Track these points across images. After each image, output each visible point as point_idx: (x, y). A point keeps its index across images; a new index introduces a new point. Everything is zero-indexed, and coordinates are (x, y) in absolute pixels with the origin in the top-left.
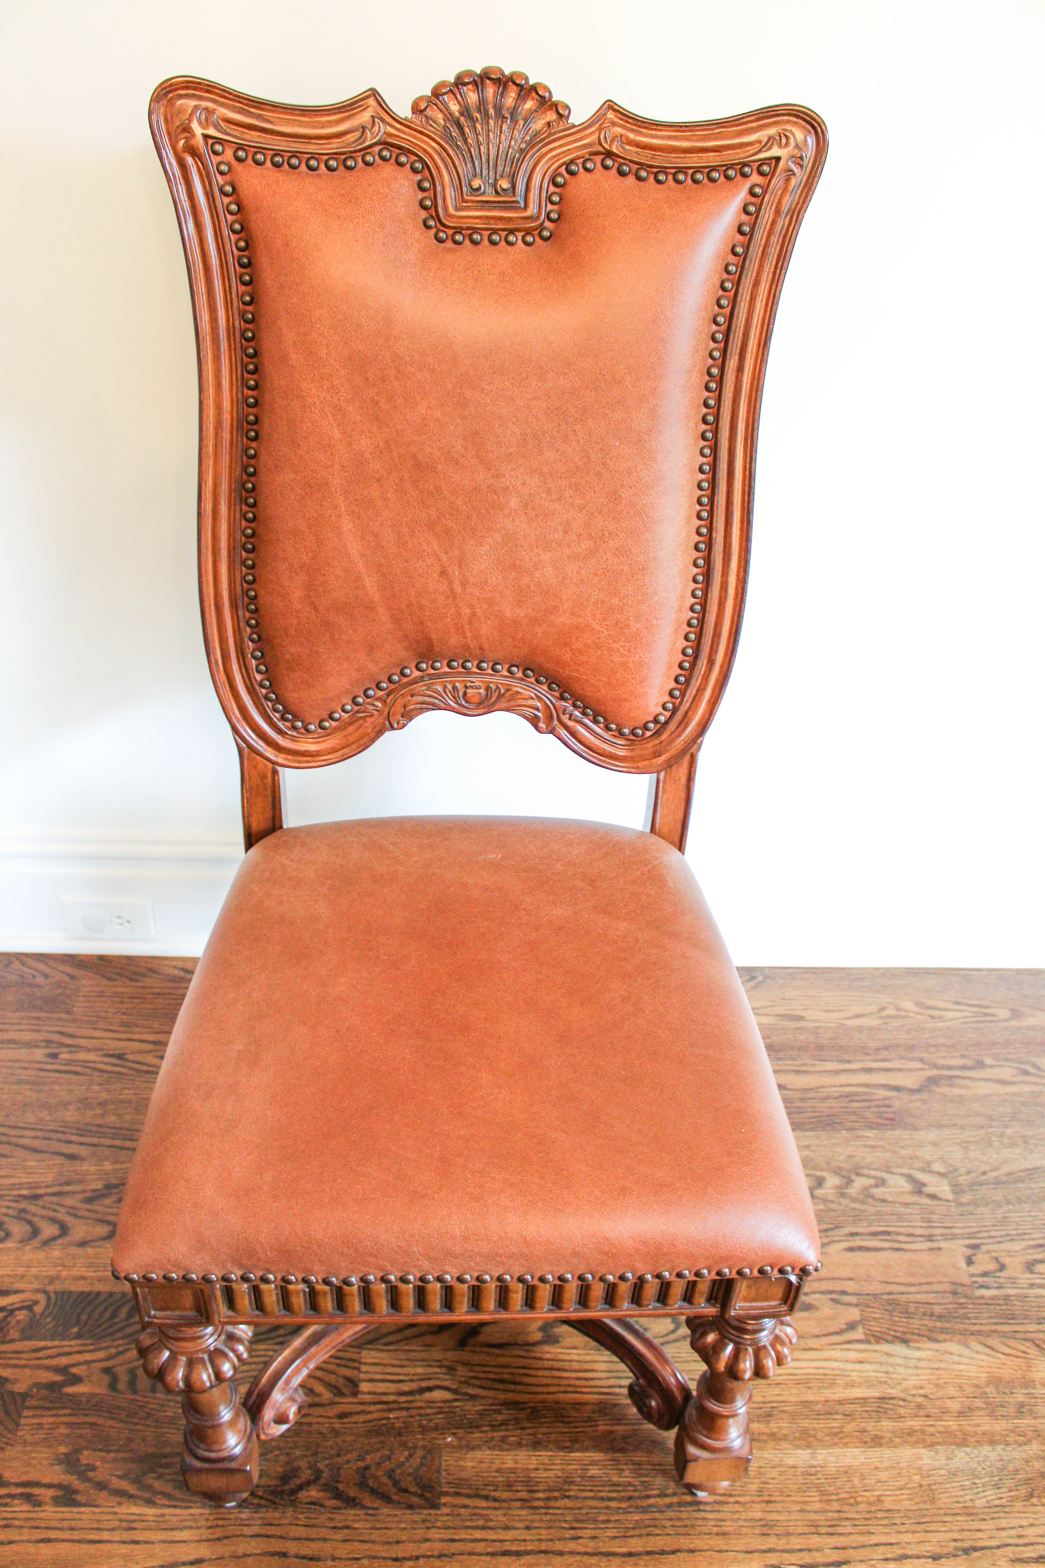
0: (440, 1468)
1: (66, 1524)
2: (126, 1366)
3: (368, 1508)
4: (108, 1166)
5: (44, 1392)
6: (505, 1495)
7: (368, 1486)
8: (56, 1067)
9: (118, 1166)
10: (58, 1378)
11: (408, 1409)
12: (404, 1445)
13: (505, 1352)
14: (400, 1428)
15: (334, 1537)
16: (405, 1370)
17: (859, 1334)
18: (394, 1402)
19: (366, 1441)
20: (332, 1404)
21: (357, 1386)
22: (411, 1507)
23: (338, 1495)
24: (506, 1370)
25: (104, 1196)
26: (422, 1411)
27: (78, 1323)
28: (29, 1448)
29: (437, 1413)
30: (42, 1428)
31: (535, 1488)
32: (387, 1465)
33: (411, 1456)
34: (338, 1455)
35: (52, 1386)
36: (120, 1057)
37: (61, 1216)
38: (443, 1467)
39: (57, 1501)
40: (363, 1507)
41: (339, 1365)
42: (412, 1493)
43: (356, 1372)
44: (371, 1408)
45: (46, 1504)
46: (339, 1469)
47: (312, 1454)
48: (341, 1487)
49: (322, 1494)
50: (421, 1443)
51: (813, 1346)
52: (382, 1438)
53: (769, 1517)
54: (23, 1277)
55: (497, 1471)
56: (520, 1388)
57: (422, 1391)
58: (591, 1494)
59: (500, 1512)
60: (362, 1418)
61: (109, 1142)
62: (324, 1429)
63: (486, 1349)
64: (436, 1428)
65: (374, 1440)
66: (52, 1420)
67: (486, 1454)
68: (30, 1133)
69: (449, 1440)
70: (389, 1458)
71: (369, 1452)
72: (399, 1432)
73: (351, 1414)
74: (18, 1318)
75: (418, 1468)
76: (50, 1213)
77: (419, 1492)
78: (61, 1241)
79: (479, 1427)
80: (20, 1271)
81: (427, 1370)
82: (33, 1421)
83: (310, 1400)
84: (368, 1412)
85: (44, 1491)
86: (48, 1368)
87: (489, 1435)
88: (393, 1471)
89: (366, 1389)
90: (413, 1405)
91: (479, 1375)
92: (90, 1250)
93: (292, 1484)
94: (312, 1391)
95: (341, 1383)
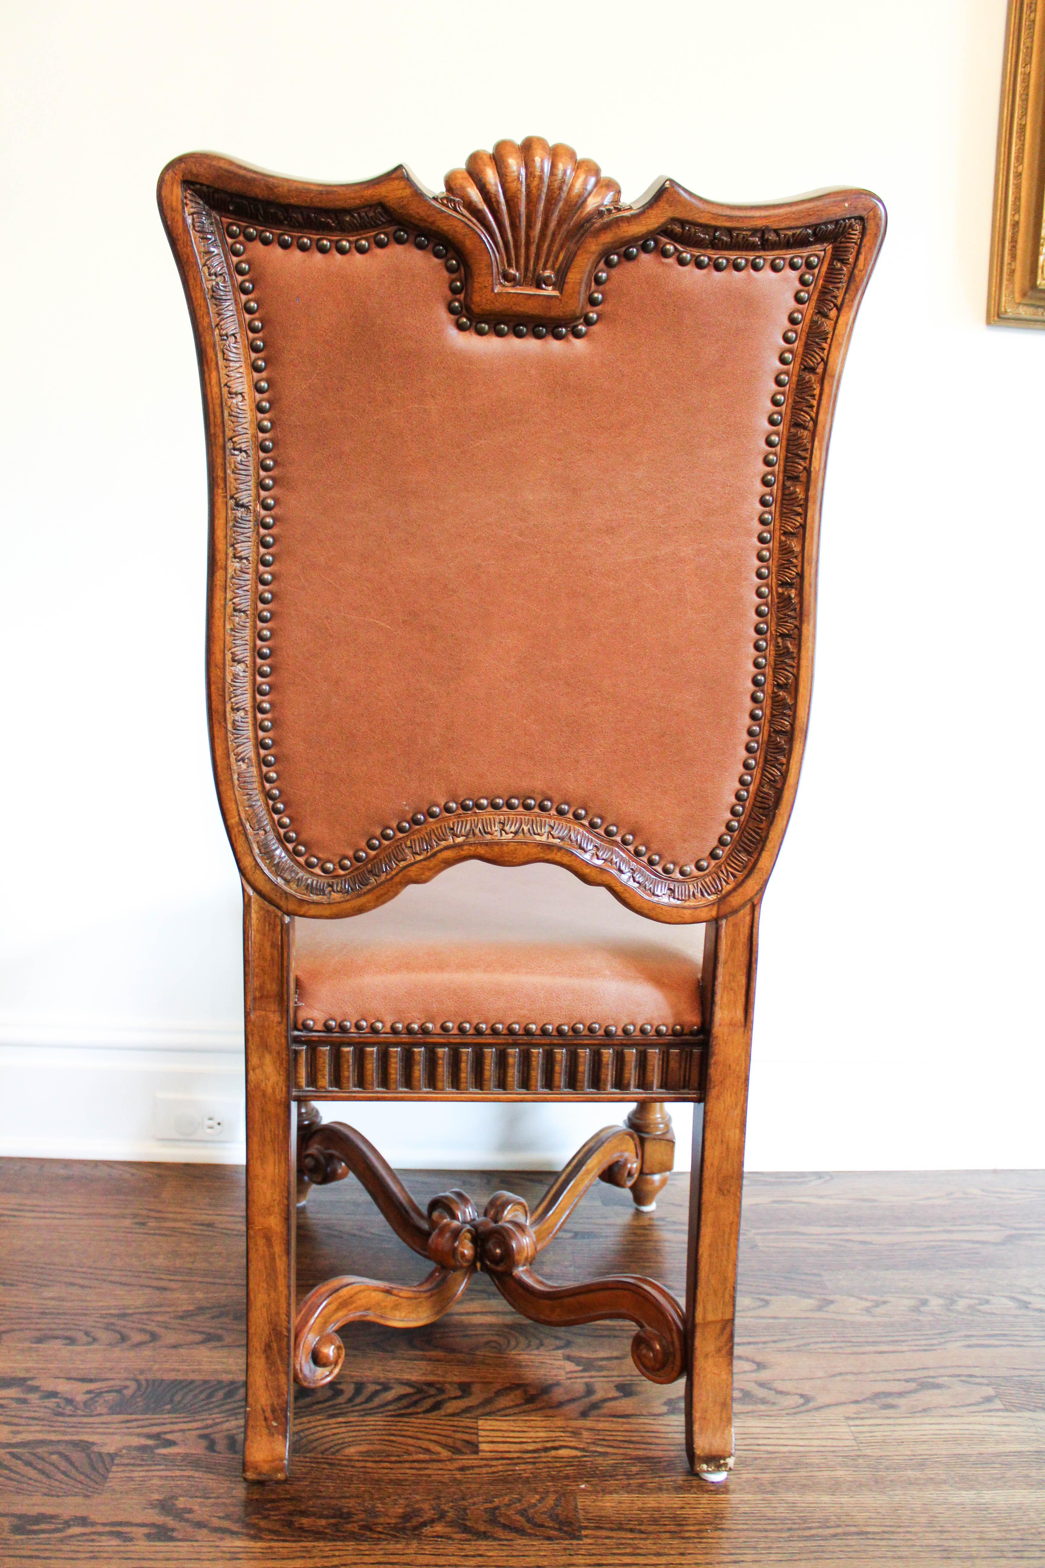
0: (576, 1507)
1: (161, 1556)
2: (226, 1433)
3: (502, 1540)
4: (200, 1295)
5: (134, 1453)
6: (651, 1528)
7: (499, 1522)
8: (145, 1231)
9: (210, 1295)
10: (150, 1442)
11: (534, 1463)
12: (535, 1491)
13: (630, 1420)
14: (528, 1478)
15: (466, 1563)
16: (527, 1435)
17: (997, 1404)
18: (518, 1458)
19: (492, 1488)
20: (451, 1460)
21: (477, 1446)
22: (549, 1538)
23: (466, 1530)
24: (635, 1434)
25: (197, 1315)
26: (550, 1465)
27: (171, 1401)
28: (118, 1496)
29: (566, 1466)
30: (133, 1480)
31: (684, 1523)
32: (518, 1506)
33: (542, 1498)
34: (463, 1499)
35: (143, 1448)
36: (208, 1225)
37: (152, 1327)
38: (579, 1507)
39: (149, 1537)
40: (495, 1539)
41: (454, 1431)
42: (548, 1527)
43: (474, 1436)
44: (494, 1463)
45: (137, 1539)
46: (465, 1509)
47: (434, 1499)
48: (468, 1523)
49: (449, 1529)
50: (552, 1489)
51: (954, 1414)
52: (509, 1486)
53: (945, 1543)
54: (111, 1369)
55: (640, 1509)
56: (651, 1447)
57: (546, 1450)
58: (746, 1527)
59: (648, 1542)
60: (484, 1470)
61: (199, 1279)
62: (446, 1478)
63: (611, 1419)
64: (567, 1477)
65: (500, 1487)
66: (143, 1474)
67: (625, 1497)
68: (118, 1273)
69: (583, 1486)
70: (520, 1501)
71: (497, 1496)
72: (527, 1481)
73: (473, 1467)
74: (107, 1398)
75: (552, 1508)
76: (140, 1326)
77: (557, 1526)
78: (151, 1345)
79: (614, 1476)
80: (108, 1365)
81: (552, 1434)
82: (122, 1475)
83: (427, 1457)
84: (491, 1466)
85: (135, 1529)
86: (139, 1435)
87: (626, 1482)
88: (525, 1510)
89: (487, 1449)
90: (538, 1460)
91: (607, 1438)
92: (182, 1351)
93: (415, 1522)
94: (428, 1451)
95: (459, 1444)
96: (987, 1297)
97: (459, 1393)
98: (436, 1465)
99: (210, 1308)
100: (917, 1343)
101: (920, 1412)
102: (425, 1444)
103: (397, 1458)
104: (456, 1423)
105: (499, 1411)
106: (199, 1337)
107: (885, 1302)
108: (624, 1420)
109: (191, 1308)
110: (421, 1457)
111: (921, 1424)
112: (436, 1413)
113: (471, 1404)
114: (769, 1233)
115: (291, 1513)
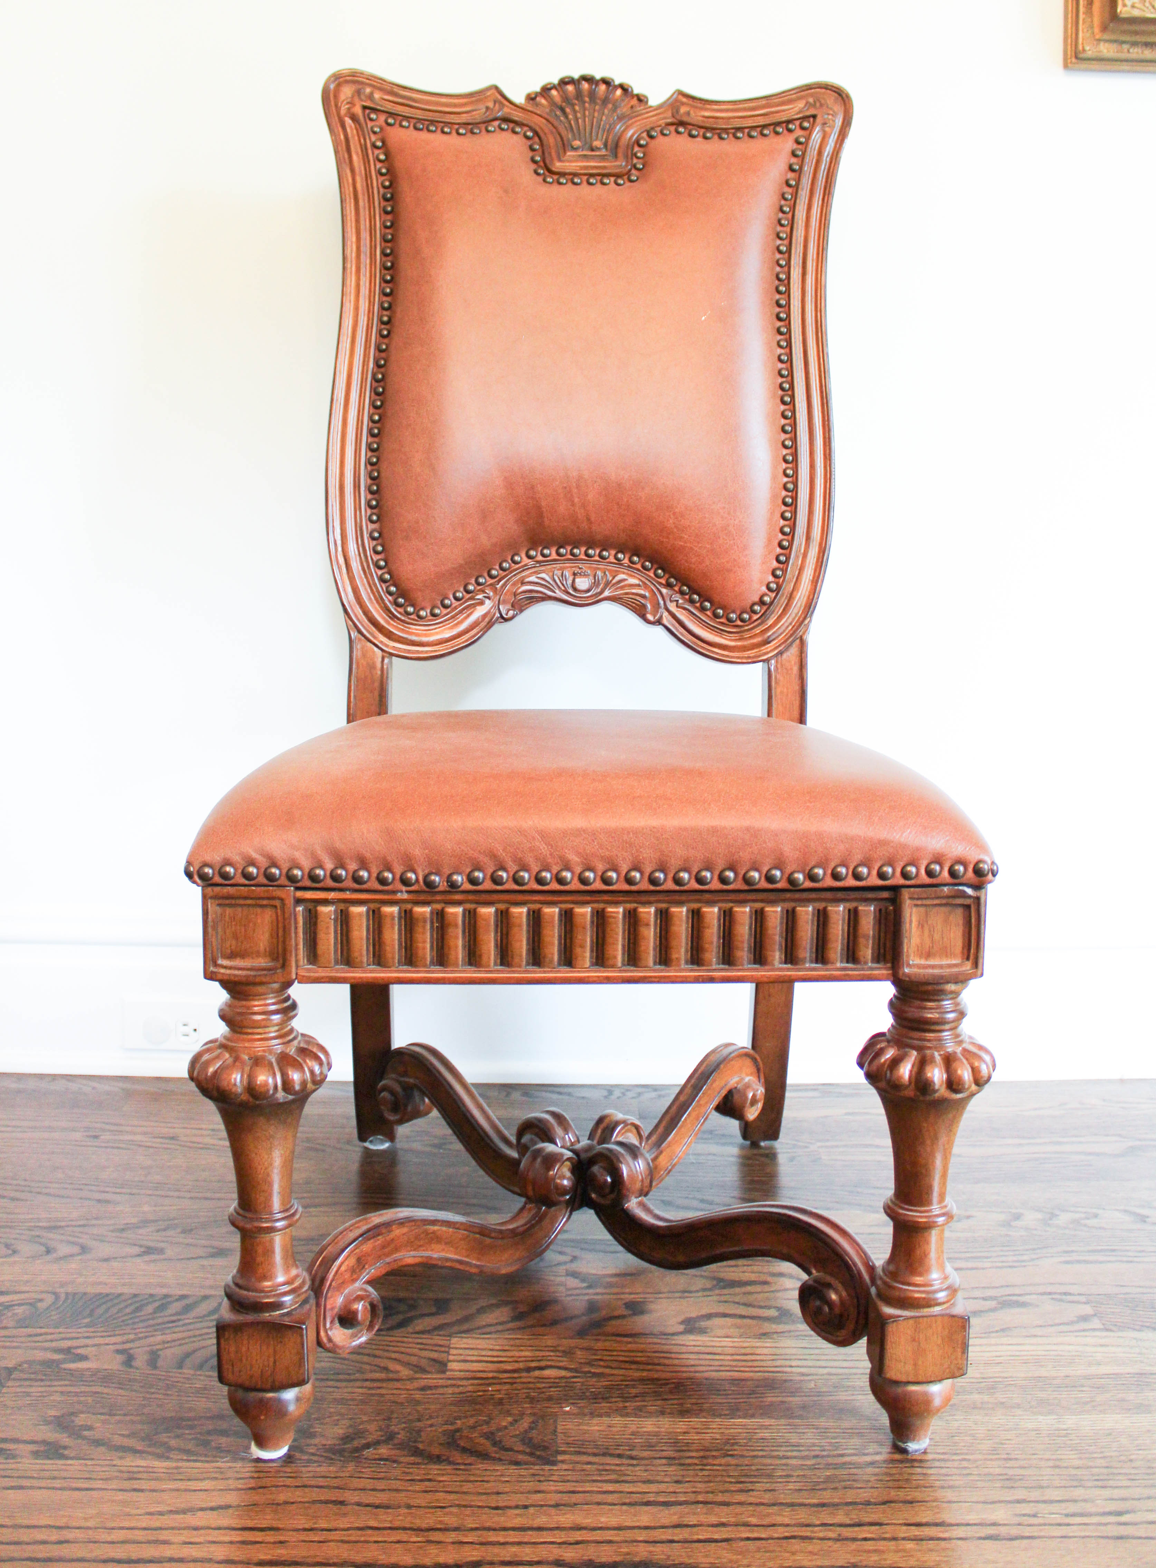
0: (555, 1431)
1: (46, 1474)
2: (148, 1349)
3: (459, 1464)
4: (146, 1208)
5: (37, 1367)
6: (645, 1454)
7: (458, 1446)
8: (96, 1144)
9: (159, 1208)
10: (56, 1357)
11: (512, 1384)
12: (508, 1412)
13: (637, 1340)
14: (501, 1399)
15: (410, 1488)
16: (509, 1354)
17: (1096, 1323)
18: (493, 1378)
19: (456, 1409)
20: (411, 1379)
21: (445, 1365)
22: (517, 1463)
23: (417, 1452)
24: (637, 1354)
25: (139, 1227)
26: (531, 1385)
27: (91, 1314)
28: (8, 1412)
29: (551, 1387)
30: (29, 1396)
31: (685, 1448)
32: (485, 1429)
33: (516, 1421)
34: (419, 1420)
35: (48, 1363)
36: (173, 1138)
37: (85, 1240)
38: (559, 1430)
39: (36, 1454)
40: (450, 1463)
41: (421, 1349)
42: (518, 1452)
43: (445, 1355)
44: (462, 1383)
45: (22, 1457)
46: (419, 1431)
47: (384, 1420)
48: (421, 1446)
49: (397, 1452)
50: (529, 1412)
51: (1039, 1334)
52: (477, 1407)
53: (1011, 1472)
54: (27, 1282)
55: (633, 1434)
56: (658, 1367)
57: (529, 1370)
58: (762, 1453)
59: (638, 1468)
60: (450, 1390)
61: (150, 1192)
62: (402, 1398)
63: (614, 1338)
64: (550, 1399)
65: (467, 1408)
66: (43, 1389)
67: (617, 1420)
68: (57, 1186)
69: (568, 1409)
70: (487, 1423)
71: (460, 1418)
72: (500, 1402)
73: (436, 1387)
74: (16, 1311)
75: (526, 1431)
76: (71, 1239)
77: (528, 1450)
78: (80, 1257)
79: (607, 1398)
80: (26, 1278)
81: (537, 1353)
82: (18, 1390)
83: (383, 1375)
84: (459, 1386)
85: (21, 1446)
86: (45, 1349)
87: (621, 1405)
88: (492, 1433)
89: (457, 1368)
90: (518, 1380)
91: (605, 1358)
92: (115, 1264)
93: (356, 1443)
94: (386, 1369)
95: (424, 1363)
96: (1095, 1211)
97: (434, 1310)
98: (391, 1385)
99: (154, 1221)
100: (1003, 1259)
101: (997, 1331)
102: (383, 1363)
103: (346, 1377)
104: (424, 1341)
105: (478, 1328)
106: (136, 1250)
107: (968, 1217)
108: (630, 1340)
109: (134, 1220)
110: (377, 1375)
111: (996, 1345)
112: (403, 1329)
113: (446, 1321)
114: (837, 1146)
115: (209, 1433)
